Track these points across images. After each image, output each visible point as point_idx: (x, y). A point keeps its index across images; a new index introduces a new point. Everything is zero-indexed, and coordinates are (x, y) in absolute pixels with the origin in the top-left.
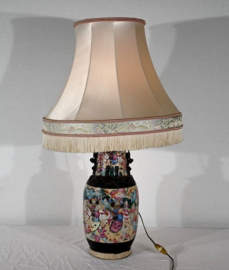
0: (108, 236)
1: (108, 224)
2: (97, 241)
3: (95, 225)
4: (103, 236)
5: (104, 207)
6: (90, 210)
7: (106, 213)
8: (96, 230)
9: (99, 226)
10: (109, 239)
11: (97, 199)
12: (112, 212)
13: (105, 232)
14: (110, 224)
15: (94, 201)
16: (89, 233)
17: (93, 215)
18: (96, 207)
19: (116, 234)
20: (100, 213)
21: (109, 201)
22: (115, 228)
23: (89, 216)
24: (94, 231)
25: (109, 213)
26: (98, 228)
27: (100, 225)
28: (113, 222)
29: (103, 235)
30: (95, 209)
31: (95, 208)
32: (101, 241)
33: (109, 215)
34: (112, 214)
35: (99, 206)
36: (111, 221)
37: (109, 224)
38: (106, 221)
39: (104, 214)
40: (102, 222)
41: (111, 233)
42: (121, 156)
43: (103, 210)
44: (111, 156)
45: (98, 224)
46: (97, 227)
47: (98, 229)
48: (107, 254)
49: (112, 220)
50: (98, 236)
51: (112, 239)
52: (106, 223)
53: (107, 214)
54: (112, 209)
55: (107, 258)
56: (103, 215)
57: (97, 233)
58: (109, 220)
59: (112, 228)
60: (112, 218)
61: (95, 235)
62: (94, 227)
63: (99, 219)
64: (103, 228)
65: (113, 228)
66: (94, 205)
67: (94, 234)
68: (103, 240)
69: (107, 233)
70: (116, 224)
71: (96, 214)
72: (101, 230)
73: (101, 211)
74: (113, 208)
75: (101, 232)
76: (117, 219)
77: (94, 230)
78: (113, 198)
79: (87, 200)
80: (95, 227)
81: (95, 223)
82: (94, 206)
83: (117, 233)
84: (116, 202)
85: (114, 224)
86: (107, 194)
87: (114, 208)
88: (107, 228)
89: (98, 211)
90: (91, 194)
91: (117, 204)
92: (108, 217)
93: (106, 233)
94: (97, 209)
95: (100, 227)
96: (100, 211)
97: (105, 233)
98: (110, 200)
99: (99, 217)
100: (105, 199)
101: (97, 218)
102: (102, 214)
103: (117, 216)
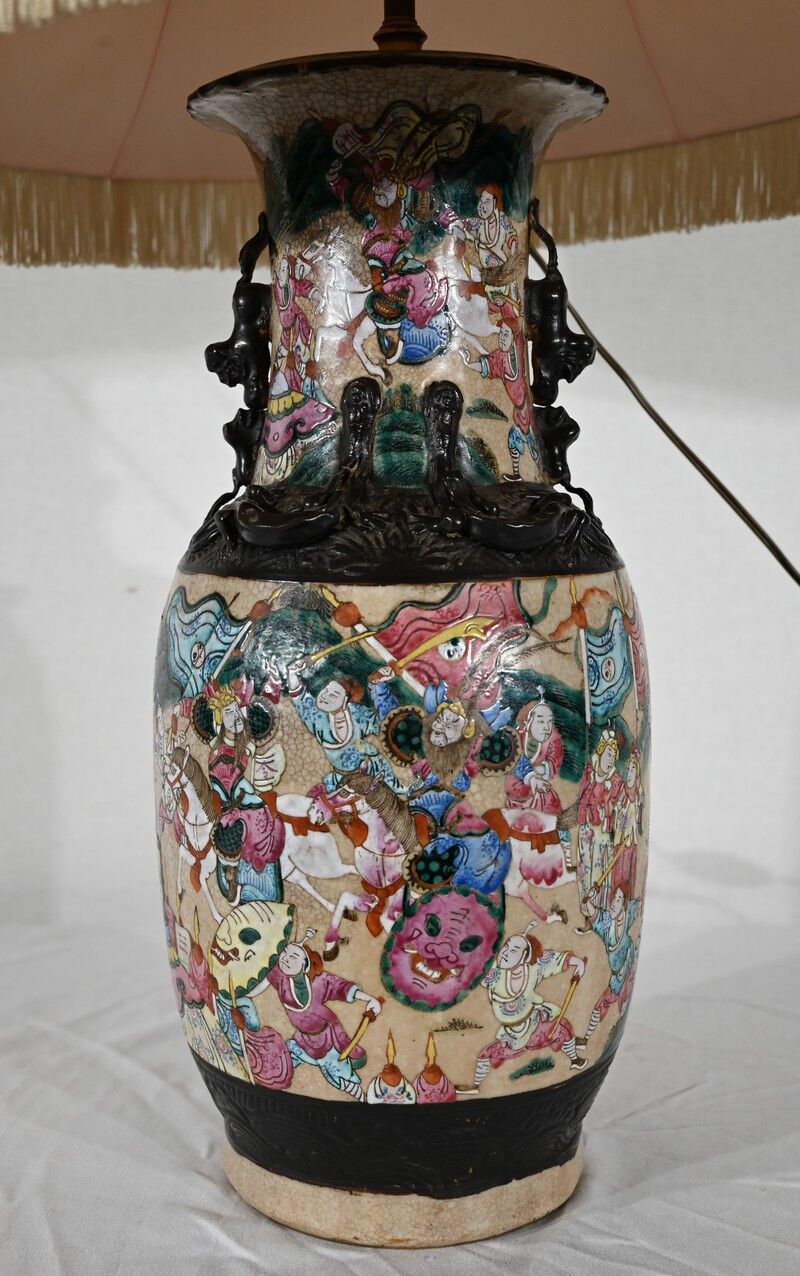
0: (372, 1041)
1: (361, 926)
2: (269, 1080)
3: (249, 936)
4: (319, 1040)
5: (322, 762)
6: (200, 795)
7: (339, 818)
8: (253, 983)
9: (282, 946)
10: (375, 1066)
11: (258, 691)
12: (400, 805)
13: (341, 995)
14: (387, 924)
15: (233, 707)
16: (200, 1004)
17: (227, 839)
18: (251, 762)
19: (440, 1018)
20: (283, 818)
21: (367, 701)
22: (433, 964)
23: (190, 848)
24: (241, 992)
25: (369, 817)
26: (274, 961)
27: (287, 932)
28: (407, 909)
29: (320, 1033)
30: (244, 784)
31: (241, 777)
32: (310, 1083)
33: (372, 842)
34: (400, 824)
35: (276, 752)
36: (396, 898)
37: (376, 929)
38: (349, 901)
39: (323, 829)
40: (311, 902)
41: (396, 1014)
42: (484, 294)
43: (317, 793)
44: (388, 287)
45: (270, 923)
46: (263, 951)
47: (272, 972)
48: (368, 1201)
49: (398, 882)
50: (273, 1035)
51: (411, 1064)
52: (347, 914)
53: (355, 830)
54: (403, 778)
55: (368, 1232)
56: (315, 837)
57: (265, 1008)
58: (374, 889)
59: (404, 959)
60: (397, 865)
61: (254, 1030)
62: (235, 952)
63: (280, 883)
64: (315, 961)
65: (415, 959)
66: (229, 742)
67: (238, 1013)
68: (328, 1075)
69: (359, 1010)
70: (445, 922)
71: (255, 826)
72: (300, 985)
73: (295, 804)
74: (405, 773)
75: (303, 996)
76: (447, 876)
77: (236, 985)
78: (406, 676)
79: (177, 709)
80: (243, 948)
81: (251, 917)
82: (233, 759)
83: (455, 1012)
84: (435, 714)
85: (420, 924)
86: (345, 632)
87: (422, 773)
88: (359, 961)
89: (270, 798)
90: (201, 645)
91: (453, 736)
92: (365, 858)
93: (347, 1014)
94: (255, 779)
95: (291, 949)
96: (283, 804)
97: (335, 1006)
98: (376, 690)
99: (283, 858)
100: (334, 687)
101: (259, 866)
102: (303, 826)
103: (453, 851)
